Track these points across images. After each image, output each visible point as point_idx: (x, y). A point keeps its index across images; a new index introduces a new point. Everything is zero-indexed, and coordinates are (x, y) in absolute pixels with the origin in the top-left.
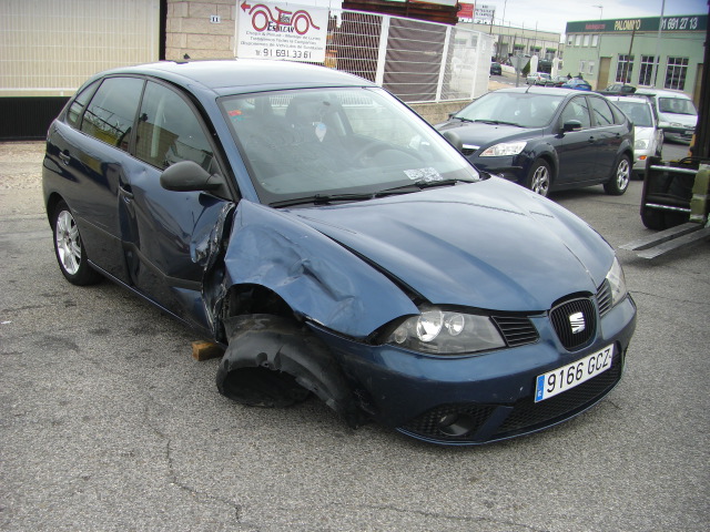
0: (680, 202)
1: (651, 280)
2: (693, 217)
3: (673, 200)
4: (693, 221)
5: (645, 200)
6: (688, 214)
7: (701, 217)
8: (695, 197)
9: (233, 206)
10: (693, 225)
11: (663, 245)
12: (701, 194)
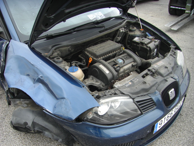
0: (182, 6)
1: (177, 39)
2: (186, 12)
3: (179, 6)
4: (187, 13)
5: (170, 5)
6: (185, 11)
7: (189, 12)
8: (187, 5)
9: (8, 43)
10: (187, 15)
11: (179, 23)
12: (190, 4)
